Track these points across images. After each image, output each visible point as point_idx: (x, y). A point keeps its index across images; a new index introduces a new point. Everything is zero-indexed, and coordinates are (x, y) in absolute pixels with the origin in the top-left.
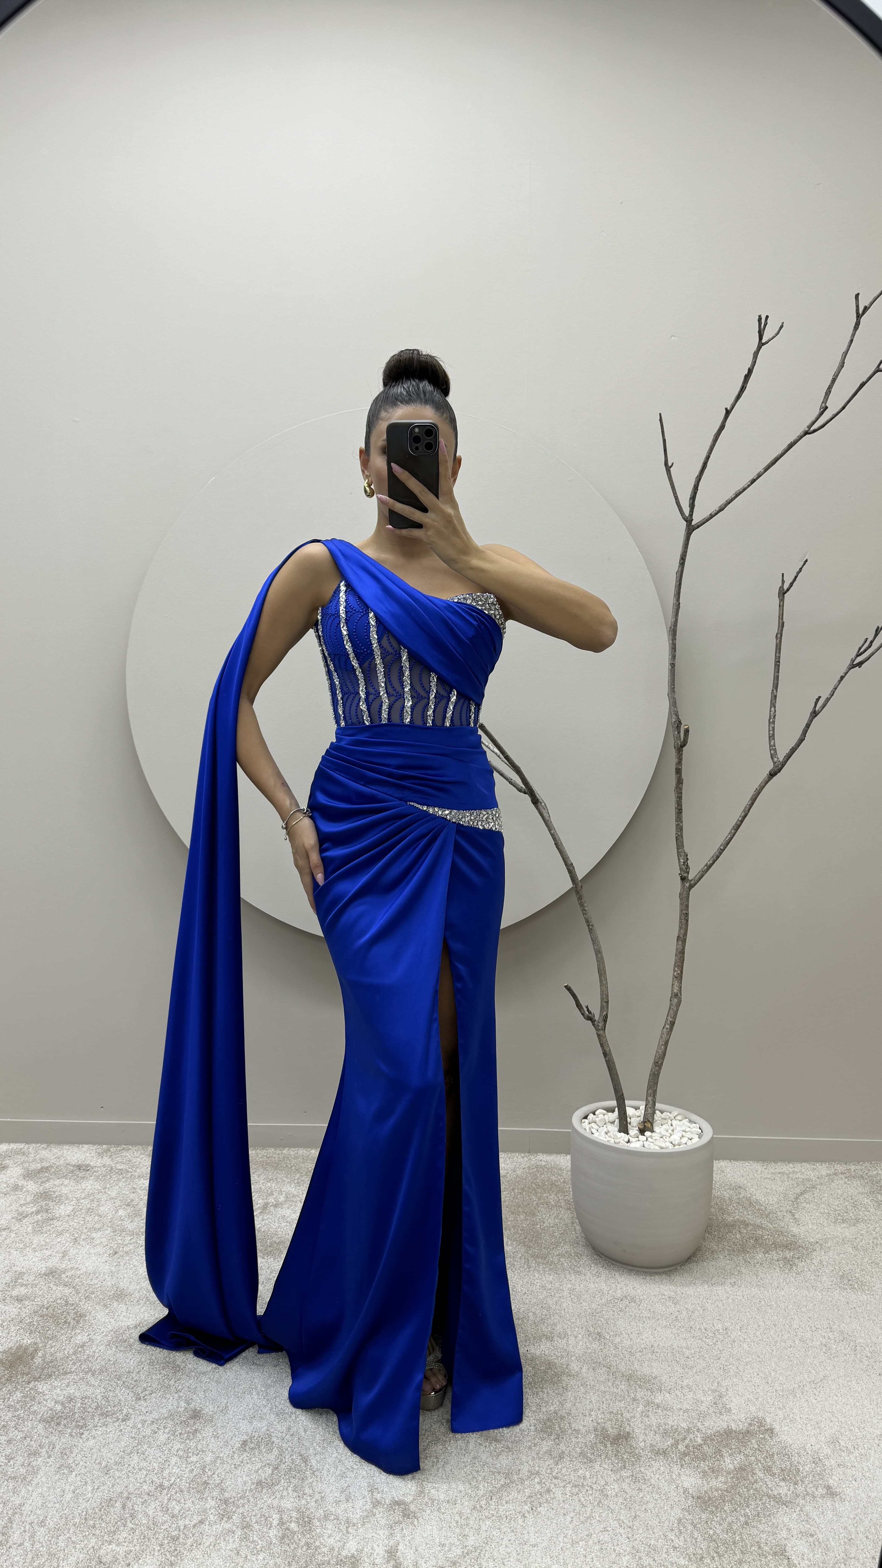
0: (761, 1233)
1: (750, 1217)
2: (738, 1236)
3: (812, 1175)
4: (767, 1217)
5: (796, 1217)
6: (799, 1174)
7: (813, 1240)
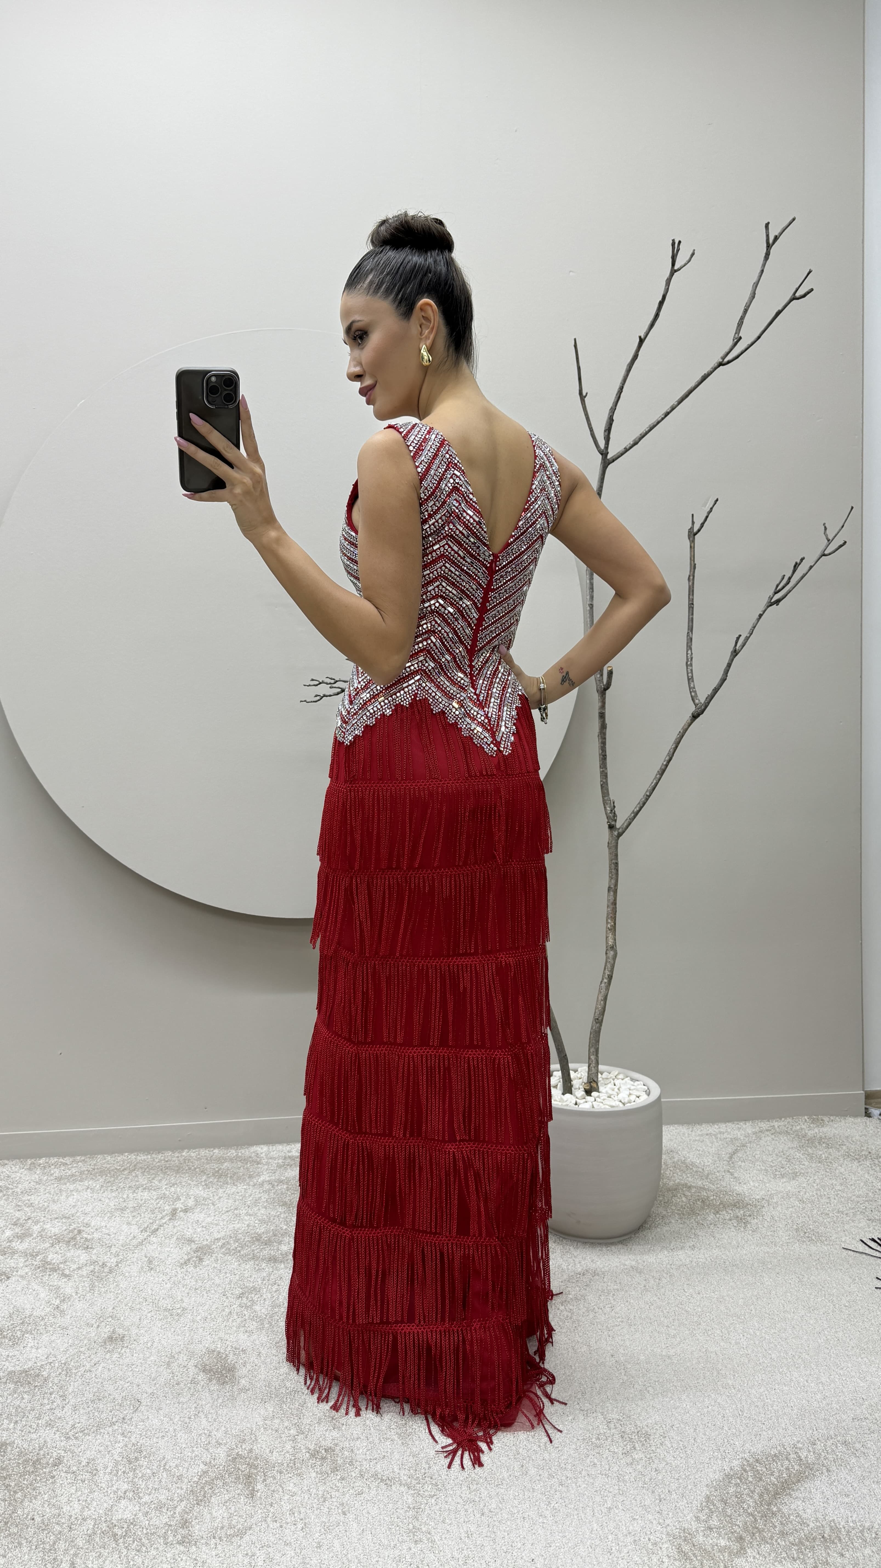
0: (705, 1194)
1: (690, 1180)
2: (684, 1199)
3: (739, 1134)
4: (707, 1178)
5: (736, 1176)
6: (725, 1135)
7: (758, 1197)
